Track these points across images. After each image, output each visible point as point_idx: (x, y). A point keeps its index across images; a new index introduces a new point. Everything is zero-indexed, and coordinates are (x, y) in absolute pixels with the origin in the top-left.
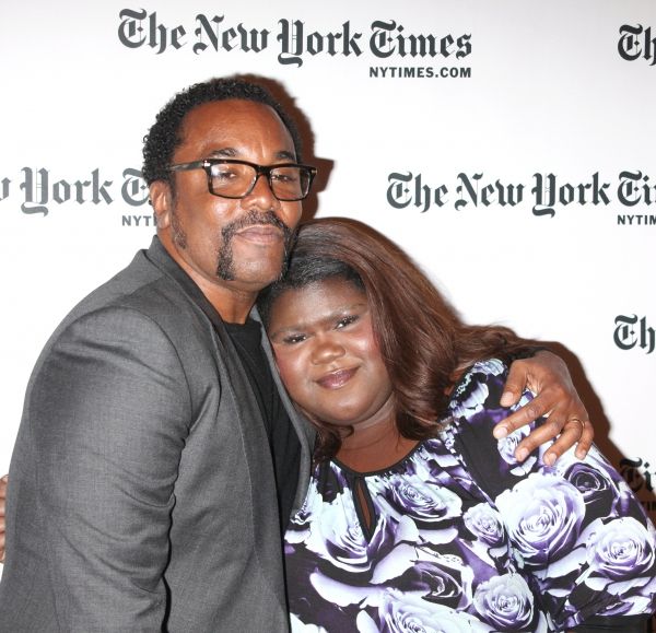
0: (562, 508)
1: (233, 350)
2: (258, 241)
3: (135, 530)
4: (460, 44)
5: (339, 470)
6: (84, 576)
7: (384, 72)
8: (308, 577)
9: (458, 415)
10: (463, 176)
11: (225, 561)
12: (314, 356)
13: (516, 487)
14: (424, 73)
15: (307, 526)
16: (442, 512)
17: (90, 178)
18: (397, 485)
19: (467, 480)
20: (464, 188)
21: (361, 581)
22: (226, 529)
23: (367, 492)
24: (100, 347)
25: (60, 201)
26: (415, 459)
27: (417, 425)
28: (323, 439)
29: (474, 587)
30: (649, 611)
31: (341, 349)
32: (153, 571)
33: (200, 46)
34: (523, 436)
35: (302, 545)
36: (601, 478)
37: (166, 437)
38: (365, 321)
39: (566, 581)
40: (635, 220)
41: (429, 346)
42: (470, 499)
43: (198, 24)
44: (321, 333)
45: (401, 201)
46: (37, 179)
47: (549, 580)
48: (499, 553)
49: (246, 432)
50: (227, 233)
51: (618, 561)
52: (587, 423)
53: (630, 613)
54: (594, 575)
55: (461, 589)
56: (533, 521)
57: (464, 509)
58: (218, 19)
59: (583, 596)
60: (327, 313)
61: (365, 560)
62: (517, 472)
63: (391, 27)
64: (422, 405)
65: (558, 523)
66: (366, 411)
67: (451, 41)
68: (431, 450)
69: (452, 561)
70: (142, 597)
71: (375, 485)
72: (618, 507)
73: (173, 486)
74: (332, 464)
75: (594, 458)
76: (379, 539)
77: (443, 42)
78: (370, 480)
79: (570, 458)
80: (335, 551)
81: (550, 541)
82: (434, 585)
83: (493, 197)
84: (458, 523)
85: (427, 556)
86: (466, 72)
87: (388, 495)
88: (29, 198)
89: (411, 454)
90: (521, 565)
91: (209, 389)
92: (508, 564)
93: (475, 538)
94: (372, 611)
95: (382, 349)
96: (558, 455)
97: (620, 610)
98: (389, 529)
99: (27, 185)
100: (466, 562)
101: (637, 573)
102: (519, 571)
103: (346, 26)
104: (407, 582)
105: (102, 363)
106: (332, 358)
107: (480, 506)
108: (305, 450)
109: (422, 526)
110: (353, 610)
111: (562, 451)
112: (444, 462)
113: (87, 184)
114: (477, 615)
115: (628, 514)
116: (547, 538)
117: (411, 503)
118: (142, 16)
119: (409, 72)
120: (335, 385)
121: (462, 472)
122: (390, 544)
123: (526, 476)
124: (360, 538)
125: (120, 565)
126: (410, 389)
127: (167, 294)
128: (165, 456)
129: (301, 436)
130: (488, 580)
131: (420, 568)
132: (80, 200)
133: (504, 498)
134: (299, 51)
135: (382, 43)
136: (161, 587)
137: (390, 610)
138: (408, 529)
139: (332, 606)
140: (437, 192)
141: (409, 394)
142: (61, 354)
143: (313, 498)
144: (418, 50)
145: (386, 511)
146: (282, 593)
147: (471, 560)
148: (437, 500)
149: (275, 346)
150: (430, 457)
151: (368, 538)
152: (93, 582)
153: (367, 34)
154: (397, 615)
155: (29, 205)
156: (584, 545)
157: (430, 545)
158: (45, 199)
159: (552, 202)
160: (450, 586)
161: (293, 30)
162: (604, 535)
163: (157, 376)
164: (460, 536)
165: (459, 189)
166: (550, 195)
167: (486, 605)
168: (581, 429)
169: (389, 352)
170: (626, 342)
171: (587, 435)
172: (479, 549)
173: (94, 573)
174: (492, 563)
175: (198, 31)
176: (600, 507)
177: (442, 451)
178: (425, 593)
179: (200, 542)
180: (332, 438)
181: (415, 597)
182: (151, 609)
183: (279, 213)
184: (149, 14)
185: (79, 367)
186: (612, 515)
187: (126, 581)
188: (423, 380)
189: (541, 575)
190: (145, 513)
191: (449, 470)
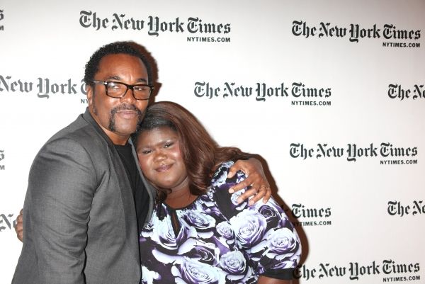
0: (257, 224)
1: (118, 156)
2: (126, 116)
3: (71, 231)
4: (226, 28)
5: (165, 207)
6: (49, 250)
7: (193, 39)
8: (151, 251)
9: (215, 185)
10: (227, 84)
11: (113, 244)
12: (154, 159)
13: (238, 215)
14: (210, 40)
15: (152, 230)
16: (207, 225)
17: (67, 83)
18: (189, 214)
19: (218, 212)
20: (227, 89)
21: (173, 253)
22: (113, 231)
23: (176, 217)
24: (57, 155)
25: (54, 92)
26: (197, 203)
27: (198, 190)
28: (159, 194)
29: (220, 256)
30: (293, 267)
31: (166, 156)
32: (79, 248)
33: (115, 27)
34: (242, 193)
35: (149, 238)
36: (274, 212)
37: (85, 192)
38: (177, 145)
39: (258, 254)
40: (299, 103)
41: (203, 157)
42: (219, 220)
43: (114, 18)
44: (158, 149)
45: (200, 94)
46: (44, 83)
47: (251, 254)
48: (231, 242)
49: (122, 190)
50: (113, 112)
51: (280, 246)
52: (269, 188)
53: (285, 268)
54: (270, 252)
55: (214, 257)
56: (245, 229)
57: (217, 224)
58: (122, 16)
59: (265, 261)
60: (161, 141)
61: (175, 245)
62: (238, 209)
63: (196, 20)
64: (199, 181)
65: (255, 230)
66: (177, 183)
67: (222, 27)
68: (203, 200)
69: (211, 245)
70: (73, 259)
71: (180, 214)
72: (281, 224)
73: (89, 212)
74: (163, 205)
75: (271, 203)
76: (181, 236)
77: (218, 27)
78: (178, 212)
79: (260, 203)
80: (163, 240)
81: (251, 238)
82: (203, 256)
83: (239, 93)
84: (214, 229)
85: (200, 243)
86: (228, 40)
87: (185, 218)
88: (41, 91)
89: (195, 201)
90: (241, 247)
91: (105, 172)
92: (235, 247)
93: (221, 236)
94: (178, 266)
95: (183, 156)
96: (255, 202)
97: (281, 266)
98: (185, 232)
99: (40, 86)
100: (217, 246)
101: (288, 251)
102: (239, 250)
103: (177, 19)
104: (192, 254)
105: (58, 161)
106: (162, 160)
107: (223, 222)
108: (151, 198)
109: (199, 231)
110: (170, 265)
111: (258, 200)
112: (208, 204)
113: (66, 85)
114: (221, 268)
115: (285, 227)
116: (250, 236)
117: (195, 221)
118: (90, 14)
119: (204, 39)
120: (163, 171)
121: (216, 209)
122: (185, 238)
123: (242, 211)
124: (173, 236)
125: (64, 246)
126: (195, 174)
127: (89, 133)
128: (84, 200)
129: (150, 193)
130: (226, 253)
131: (197, 248)
132: (63, 92)
133: (233, 220)
134: (157, 30)
135: (193, 27)
136: (84, 255)
137: (185, 266)
138: (193, 232)
139: (161, 264)
140: (216, 90)
141: (194, 176)
142: (42, 157)
143: (155, 218)
144: (208, 30)
145: (184, 224)
146: (138, 258)
147: (219, 245)
148: (205, 220)
149: (139, 155)
150: (203, 202)
151: (176, 236)
152: (53, 253)
153: (186, 23)
154: (188, 268)
155: (41, 94)
156: (266, 240)
157: (202, 239)
158: (48, 92)
159: (264, 95)
160: (210, 256)
161: (154, 21)
162: (274, 236)
163: (81, 167)
164: (215, 235)
165: (225, 89)
166: (263, 92)
167: (225, 264)
168: (266, 191)
169: (186, 157)
170: (295, 155)
171: (269, 193)
172: (222, 241)
173: (53, 249)
174: (228, 247)
175: (114, 21)
176: (273, 224)
177: (208, 200)
178: (199, 259)
179: (102, 236)
180: (163, 194)
181: (195, 260)
182: (77, 264)
183: (137, 105)
184: (93, 13)
185: (49, 163)
186: (278, 227)
187: (67, 253)
188: (200, 170)
189: (249, 252)
190: (76, 224)
191: (211, 208)
